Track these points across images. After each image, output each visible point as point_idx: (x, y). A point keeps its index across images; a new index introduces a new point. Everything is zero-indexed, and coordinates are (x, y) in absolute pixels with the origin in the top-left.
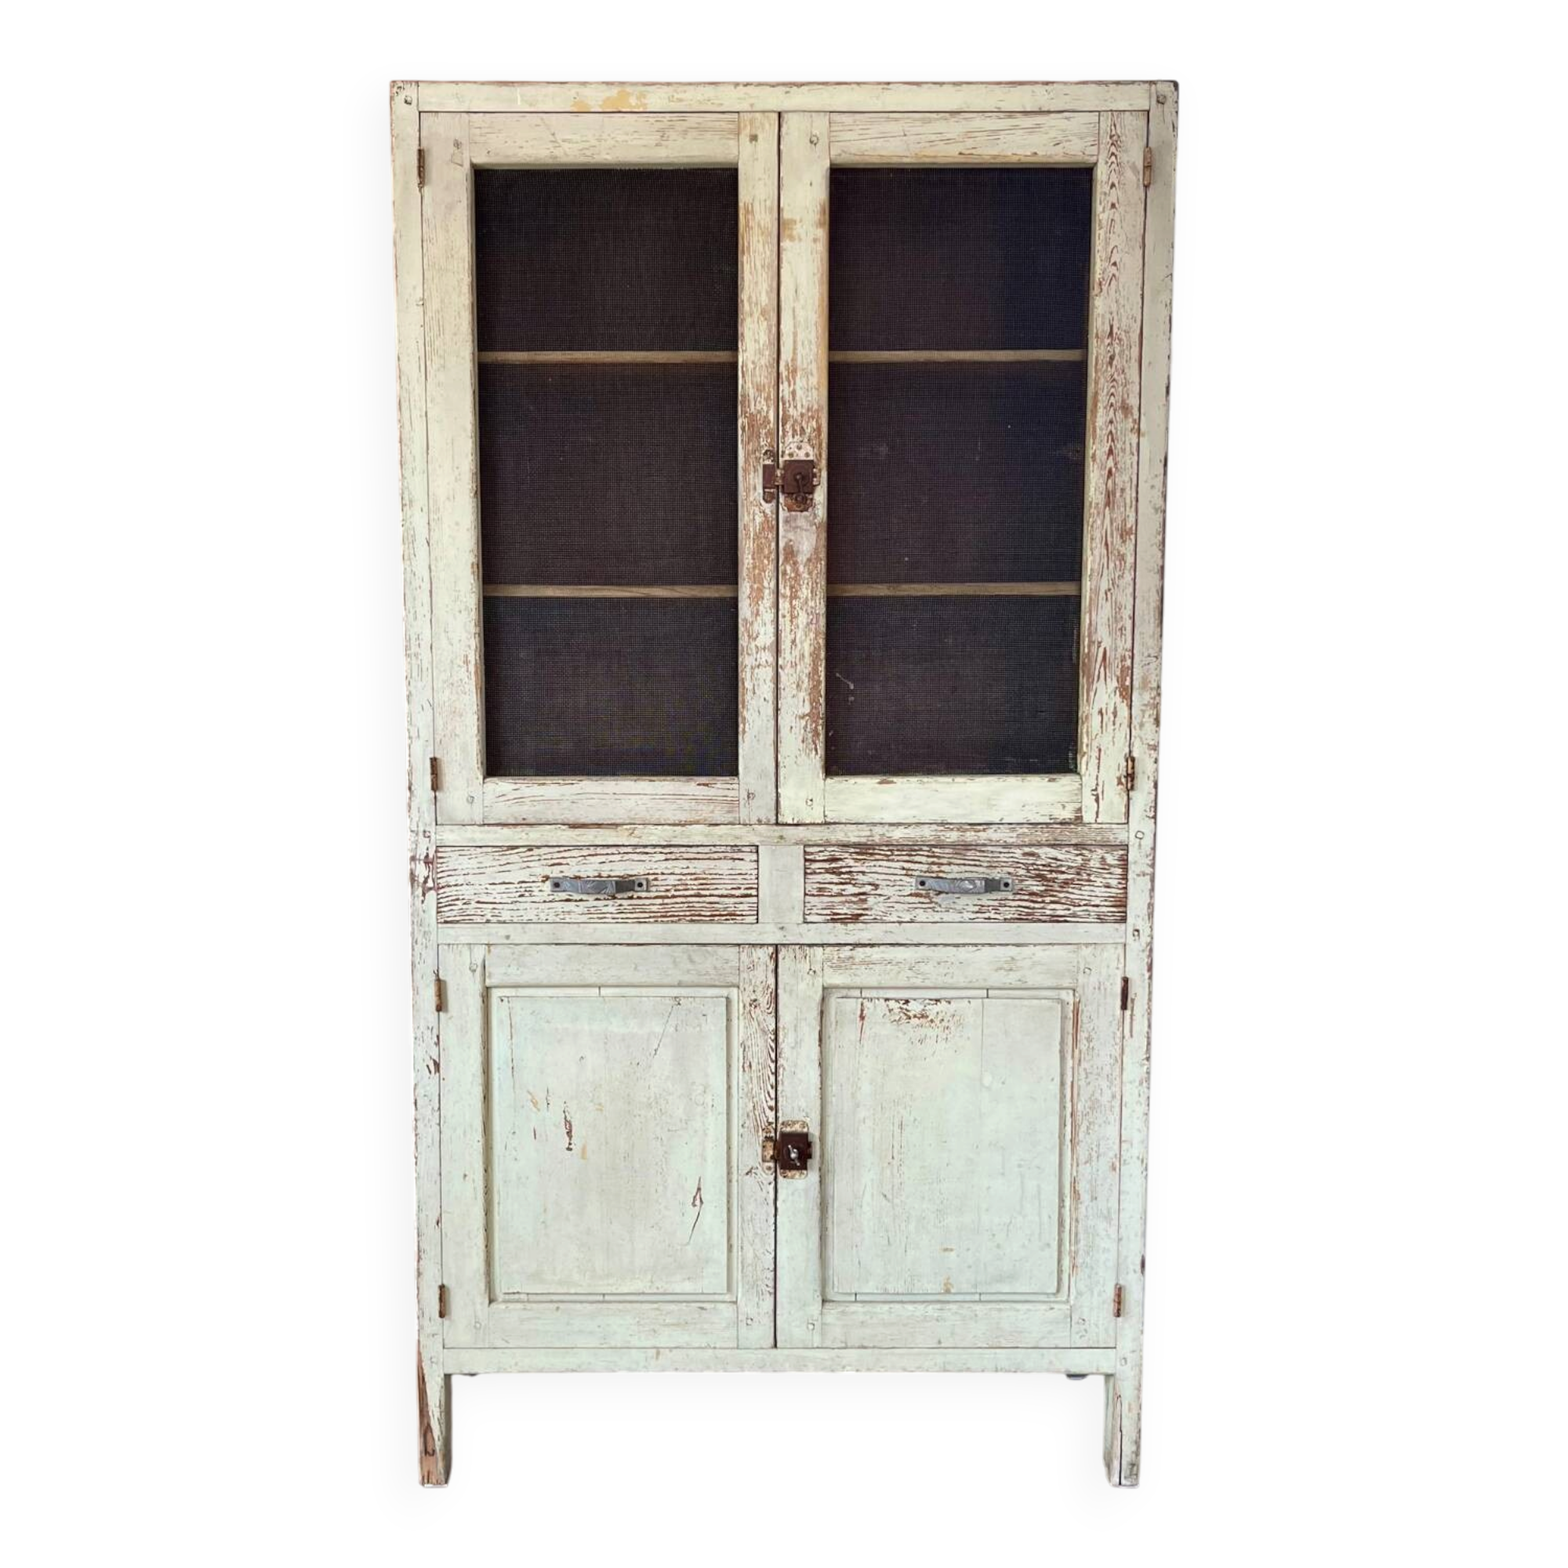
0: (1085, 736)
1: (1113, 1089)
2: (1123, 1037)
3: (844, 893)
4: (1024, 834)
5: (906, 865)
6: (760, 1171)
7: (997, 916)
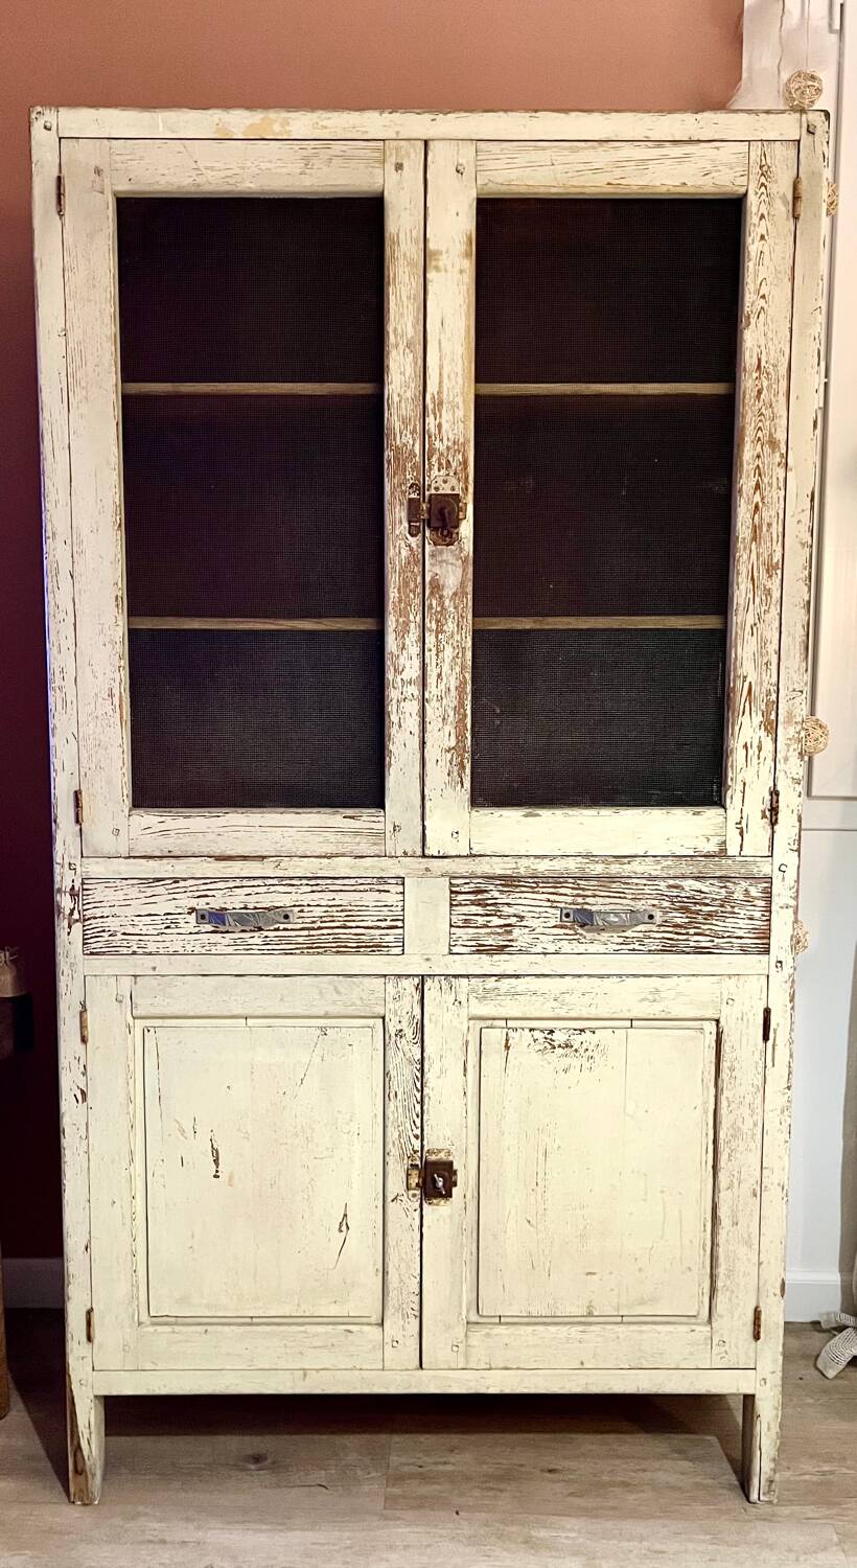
0: (730, 769)
1: (755, 1117)
2: (765, 1067)
3: (490, 925)
4: (669, 867)
5: (552, 897)
6: (405, 1198)
7: (642, 948)
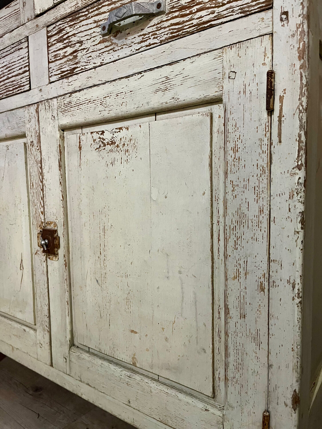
2: (271, 144)
3: (66, 54)
5: (96, 18)
6: (40, 253)
7: (156, 41)
